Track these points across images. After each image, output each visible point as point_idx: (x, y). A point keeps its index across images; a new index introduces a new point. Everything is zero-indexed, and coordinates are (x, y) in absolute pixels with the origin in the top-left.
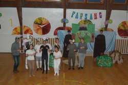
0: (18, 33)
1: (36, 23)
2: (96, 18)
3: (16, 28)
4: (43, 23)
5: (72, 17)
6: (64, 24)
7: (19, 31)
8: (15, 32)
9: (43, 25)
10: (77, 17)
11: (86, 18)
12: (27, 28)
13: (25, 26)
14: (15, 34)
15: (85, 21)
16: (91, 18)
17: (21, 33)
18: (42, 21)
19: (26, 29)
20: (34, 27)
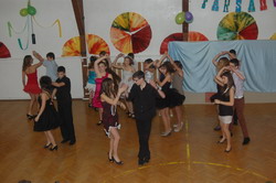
0: (77, 53)
1: (116, 26)
2: (263, 8)
3: (70, 42)
4: (134, 25)
5: (204, 6)
6: (185, 26)
7: (78, 47)
8: (68, 50)
9: (134, 30)
10: (215, 8)
11: (238, 10)
12: (97, 40)
13: (90, 36)
14: (69, 54)
15: (236, 16)
16: (252, 7)
17: (83, 53)
18: (130, 22)
19: (93, 41)
20: (113, 36)
